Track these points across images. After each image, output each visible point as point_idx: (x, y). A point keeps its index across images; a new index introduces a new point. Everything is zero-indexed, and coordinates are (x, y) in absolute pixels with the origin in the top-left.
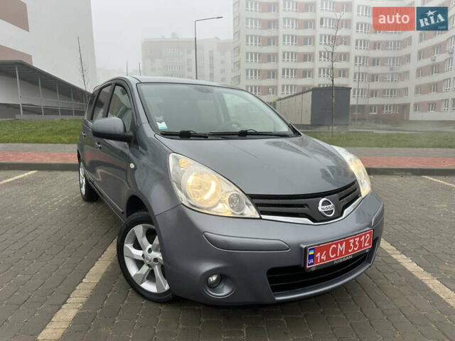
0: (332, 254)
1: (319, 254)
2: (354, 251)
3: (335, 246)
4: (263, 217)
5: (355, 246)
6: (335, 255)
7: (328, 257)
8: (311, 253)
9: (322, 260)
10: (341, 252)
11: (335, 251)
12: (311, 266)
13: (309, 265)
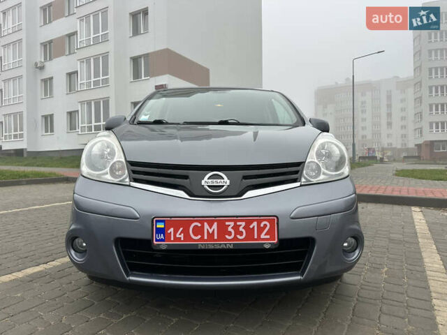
0: (196, 235)
1: (172, 230)
2: (235, 238)
3: (199, 225)
4: (133, 184)
5: (238, 232)
6: (199, 237)
7: (187, 237)
8: (161, 226)
9: (176, 239)
10: (211, 236)
11: (198, 231)
12: (159, 243)
13: (157, 240)
